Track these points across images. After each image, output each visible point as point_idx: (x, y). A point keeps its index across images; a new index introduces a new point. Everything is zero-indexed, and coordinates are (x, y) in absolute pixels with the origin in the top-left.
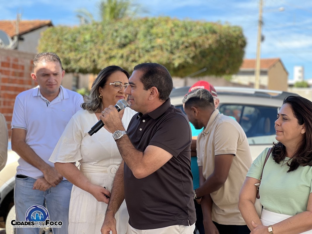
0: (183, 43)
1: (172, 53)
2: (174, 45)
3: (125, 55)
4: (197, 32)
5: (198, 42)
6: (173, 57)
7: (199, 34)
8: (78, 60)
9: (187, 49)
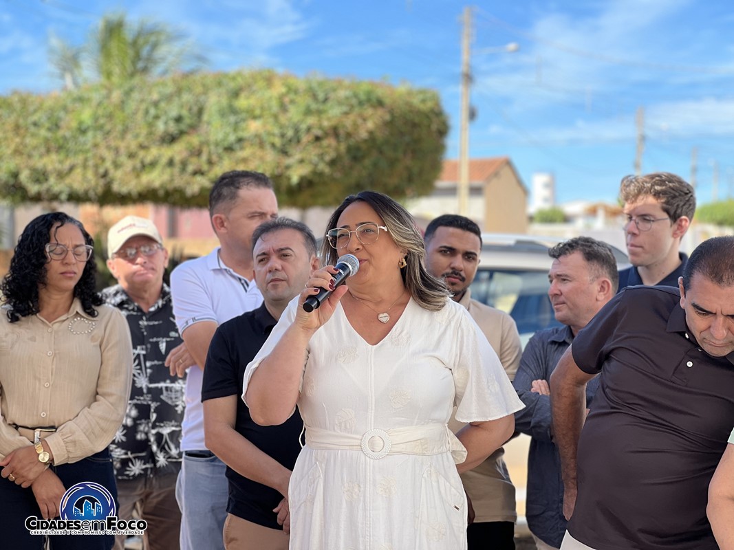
0: (309, 129)
1: (284, 152)
2: (290, 133)
3: (177, 159)
4: (340, 103)
5: (344, 126)
6: (288, 161)
7: (345, 109)
8: (65, 172)
9: (318, 143)
